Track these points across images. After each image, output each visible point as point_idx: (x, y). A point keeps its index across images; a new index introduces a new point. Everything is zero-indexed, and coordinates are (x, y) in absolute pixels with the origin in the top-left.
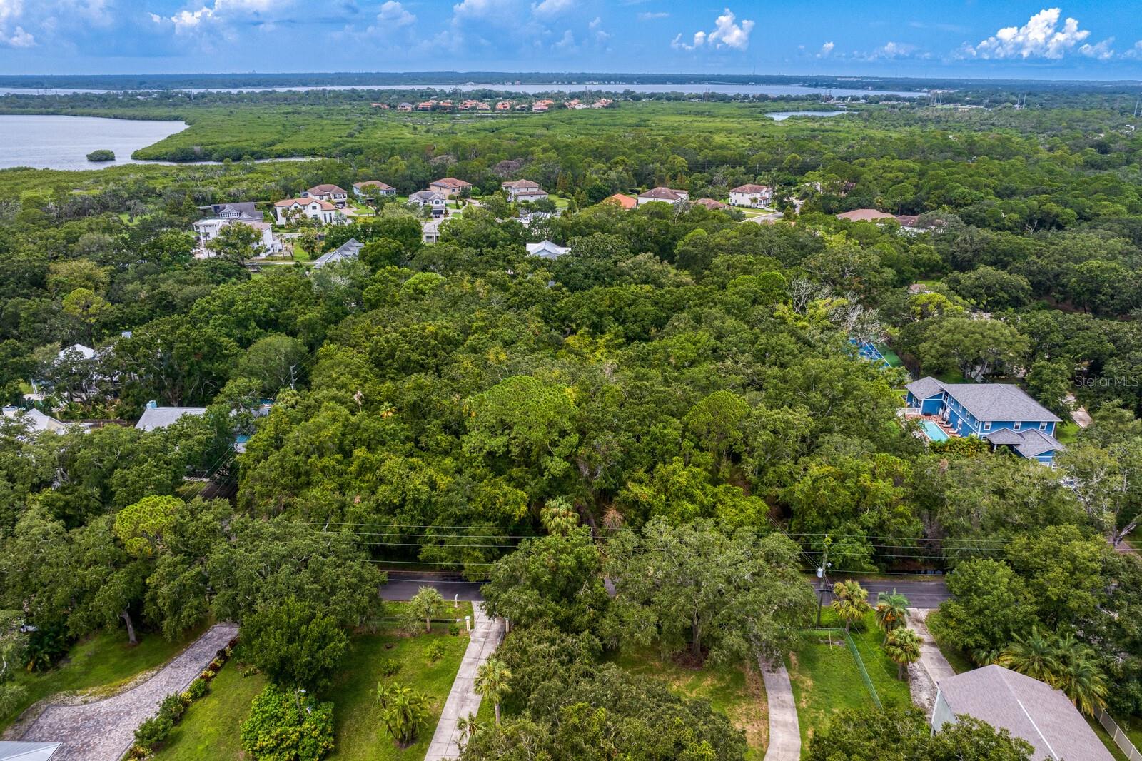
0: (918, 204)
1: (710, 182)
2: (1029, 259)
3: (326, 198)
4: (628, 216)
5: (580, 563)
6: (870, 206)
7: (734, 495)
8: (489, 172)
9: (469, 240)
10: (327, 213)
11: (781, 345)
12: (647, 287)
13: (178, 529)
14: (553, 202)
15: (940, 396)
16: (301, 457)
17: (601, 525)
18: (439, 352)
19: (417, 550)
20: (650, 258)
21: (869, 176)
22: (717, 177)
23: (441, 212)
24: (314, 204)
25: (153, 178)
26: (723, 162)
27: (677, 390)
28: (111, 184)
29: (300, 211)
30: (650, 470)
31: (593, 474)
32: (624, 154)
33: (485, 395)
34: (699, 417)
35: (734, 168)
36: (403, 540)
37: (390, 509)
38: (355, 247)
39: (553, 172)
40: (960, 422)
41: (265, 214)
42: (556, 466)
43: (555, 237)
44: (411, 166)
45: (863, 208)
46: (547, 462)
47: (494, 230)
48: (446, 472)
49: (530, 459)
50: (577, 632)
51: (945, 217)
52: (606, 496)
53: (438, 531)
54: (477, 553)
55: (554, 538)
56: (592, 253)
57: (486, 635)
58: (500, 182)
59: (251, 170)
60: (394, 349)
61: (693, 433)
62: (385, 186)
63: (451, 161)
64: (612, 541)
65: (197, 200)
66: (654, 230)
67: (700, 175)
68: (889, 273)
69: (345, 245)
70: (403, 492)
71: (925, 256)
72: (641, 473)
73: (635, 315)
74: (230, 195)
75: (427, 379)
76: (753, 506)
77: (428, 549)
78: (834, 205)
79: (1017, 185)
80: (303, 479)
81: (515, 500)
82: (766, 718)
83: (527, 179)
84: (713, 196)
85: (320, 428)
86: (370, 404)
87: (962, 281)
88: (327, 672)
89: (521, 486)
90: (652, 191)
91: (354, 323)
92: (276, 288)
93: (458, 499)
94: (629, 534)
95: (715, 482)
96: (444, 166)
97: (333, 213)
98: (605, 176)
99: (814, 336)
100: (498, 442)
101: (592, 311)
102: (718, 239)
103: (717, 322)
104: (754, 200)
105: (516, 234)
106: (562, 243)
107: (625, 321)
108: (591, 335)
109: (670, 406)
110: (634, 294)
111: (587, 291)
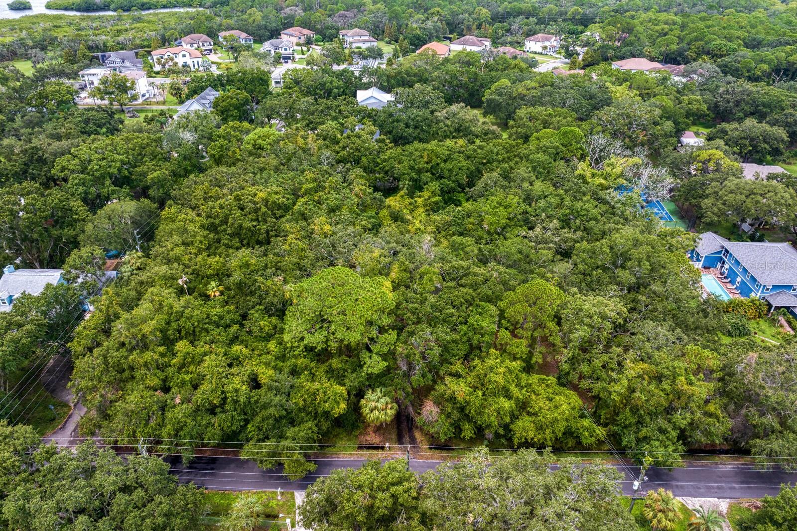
0: (680, 54)
1: (508, 31)
2: (786, 111)
3: (195, 46)
4: (443, 64)
6: (640, 55)
7: (547, 385)
8: (329, 21)
9: (308, 88)
10: (195, 60)
11: (586, 210)
12: (461, 142)
14: (380, 50)
15: (720, 252)
16: (124, 353)
18: (269, 219)
20: (462, 108)
21: (640, 28)
22: (515, 27)
23: (289, 58)
24: (184, 53)
25: (60, 27)
26: (519, 13)
27: (492, 271)
28: (24, 32)
29: (172, 59)
30: (467, 364)
31: (411, 367)
32: (439, 5)
33: (305, 285)
34: (513, 306)
35: (527, 18)
37: (210, 410)
38: (212, 95)
39: (381, 22)
40: (739, 279)
41: (144, 62)
42: (374, 364)
43: (381, 84)
44: (265, 17)
45: (634, 56)
46: (367, 359)
47: (330, 79)
48: (266, 364)
51: (706, 67)
53: (259, 429)
54: (297, 456)
56: (412, 104)
58: (338, 30)
59: (139, 20)
60: (227, 217)
61: (509, 321)
62: (244, 35)
63: (299, 13)
65: (90, 48)
66: (465, 79)
67: (501, 25)
68: (668, 125)
69: (202, 94)
70: (223, 392)
71: (695, 107)
72: (458, 368)
73: (450, 170)
74: (118, 44)
75: (255, 254)
76: (568, 401)
77: (250, 447)
78: (610, 53)
79: (761, 36)
80: (125, 374)
83: (360, 28)
84: (511, 44)
87: (729, 133)
89: (340, 379)
90: (462, 39)
91: (196, 183)
92: (130, 146)
95: (530, 371)
96: (292, 17)
97: (200, 60)
98: (423, 26)
99: (613, 197)
100: (316, 339)
101: (412, 168)
102: (520, 89)
103: (526, 185)
104: (545, 48)
105: (348, 82)
106: (387, 90)
107: (441, 177)
108: (411, 195)
109: (485, 290)
110: (450, 149)
111: (407, 147)
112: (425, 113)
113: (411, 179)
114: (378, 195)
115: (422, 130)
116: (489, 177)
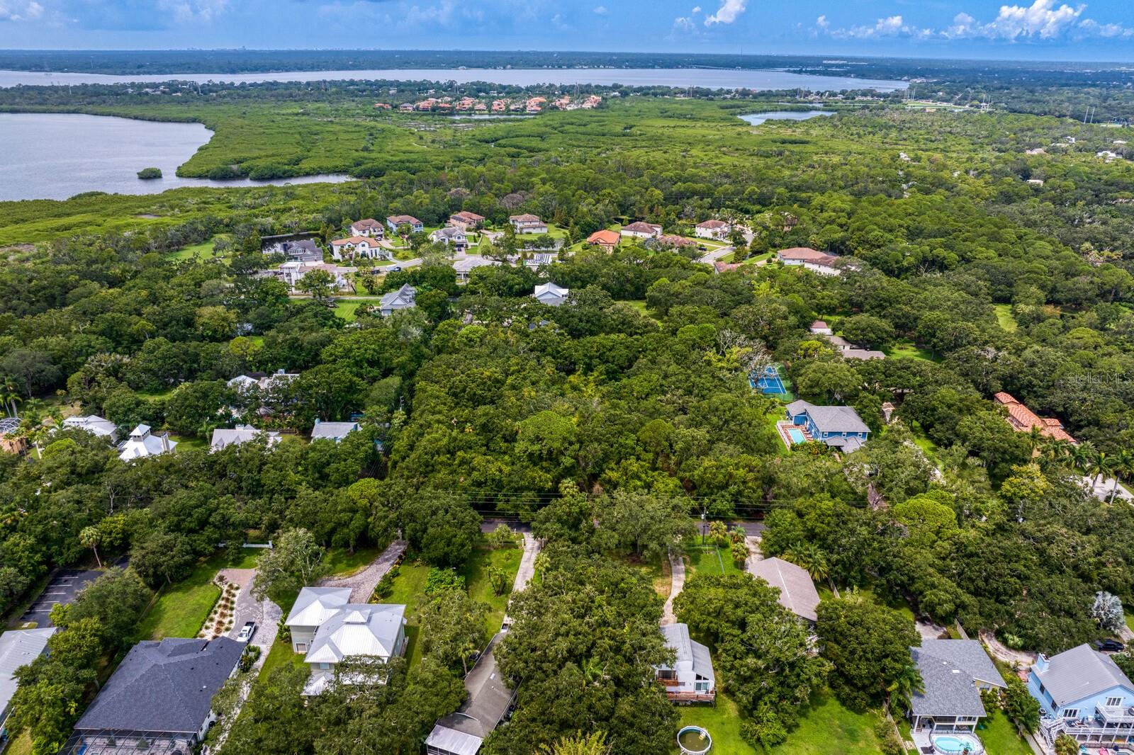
0: (841, 243)
1: (680, 215)
3: (367, 232)
5: (581, 511)
6: (806, 244)
7: (663, 476)
8: (498, 205)
10: (373, 249)
12: (622, 335)
13: (383, 495)
14: (551, 236)
15: (805, 413)
16: (429, 457)
17: (591, 493)
18: (492, 389)
19: (495, 505)
20: (627, 303)
22: (687, 209)
23: (462, 245)
24: (363, 243)
26: (694, 193)
27: (634, 416)
28: (177, 210)
29: (354, 250)
30: (618, 463)
31: (587, 464)
33: (527, 421)
34: (645, 434)
35: (702, 200)
36: (486, 500)
37: (479, 484)
38: (410, 291)
39: (551, 205)
40: (813, 431)
41: (323, 250)
42: (567, 461)
43: (556, 279)
44: (433, 200)
45: (800, 246)
46: (563, 459)
47: (510, 276)
48: (507, 464)
49: (552, 457)
50: (580, 543)
52: (594, 477)
53: (505, 495)
54: (527, 507)
55: (568, 499)
56: (585, 302)
57: (532, 549)
58: (508, 214)
59: (291, 193)
61: (642, 442)
62: (414, 220)
63: (466, 195)
64: (597, 500)
65: (259, 232)
66: (631, 274)
67: (673, 207)
69: (401, 289)
70: (486, 475)
72: (613, 465)
73: (613, 357)
75: (489, 409)
76: (673, 483)
77: (500, 505)
78: (779, 240)
80: (430, 468)
81: (544, 478)
82: (671, 584)
83: (530, 212)
84: (681, 233)
85: (437, 440)
86: (461, 426)
88: (463, 560)
89: (548, 471)
90: (634, 224)
93: (516, 478)
94: (605, 496)
95: (654, 469)
96: (459, 199)
97: (378, 249)
98: (594, 210)
100: (535, 448)
101: (585, 355)
102: (676, 287)
103: (664, 367)
104: (715, 234)
105: (527, 278)
106: (563, 285)
107: (607, 361)
108: (585, 374)
109: (630, 426)
110: (613, 341)
111: (581, 339)
112: (594, 309)
113: (585, 363)
114: (563, 374)
115: (593, 324)
116: (643, 361)
